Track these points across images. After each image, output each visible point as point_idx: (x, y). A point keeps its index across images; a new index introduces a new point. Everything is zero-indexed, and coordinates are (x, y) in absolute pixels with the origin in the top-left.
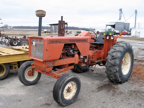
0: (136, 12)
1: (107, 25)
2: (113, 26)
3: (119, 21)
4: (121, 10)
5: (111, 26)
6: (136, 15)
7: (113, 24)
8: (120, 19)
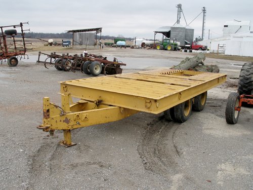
0: (204, 11)
1: (157, 32)
2: (168, 34)
3: (177, 26)
4: (179, 6)
5: (164, 33)
6: (204, 16)
7: (167, 30)
8: (178, 21)
